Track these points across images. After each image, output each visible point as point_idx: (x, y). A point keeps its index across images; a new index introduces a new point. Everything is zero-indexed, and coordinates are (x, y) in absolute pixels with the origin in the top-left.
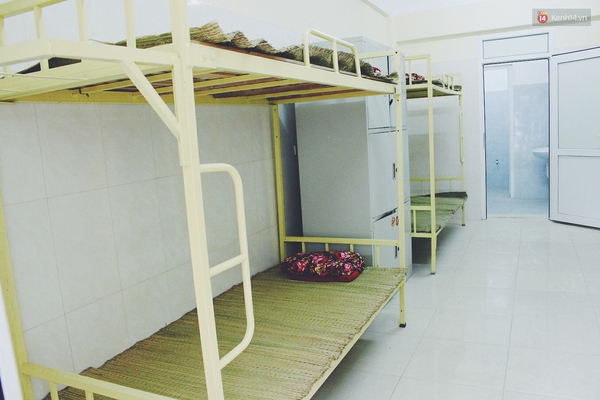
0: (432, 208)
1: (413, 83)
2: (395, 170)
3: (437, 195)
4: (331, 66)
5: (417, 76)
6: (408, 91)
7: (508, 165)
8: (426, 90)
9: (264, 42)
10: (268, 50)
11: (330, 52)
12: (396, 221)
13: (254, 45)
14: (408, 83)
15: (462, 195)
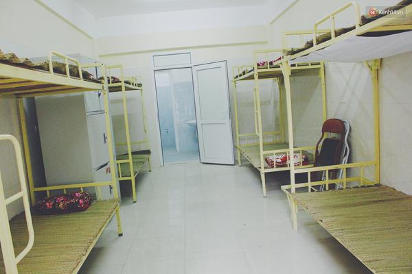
0: (130, 160)
1: (112, 83)
2: (105, 138)
3: (133, 153)
4: (65, 73)
5: (114, 78)
6: (109, 88)
7: (174, 132)
8: (121, 87)
9: (27, 59)
10: (29, 64)
11: (64, 65)
12: (109, 171)
13: (22, 61)
14: (109, 83)
15: (148, 152)
